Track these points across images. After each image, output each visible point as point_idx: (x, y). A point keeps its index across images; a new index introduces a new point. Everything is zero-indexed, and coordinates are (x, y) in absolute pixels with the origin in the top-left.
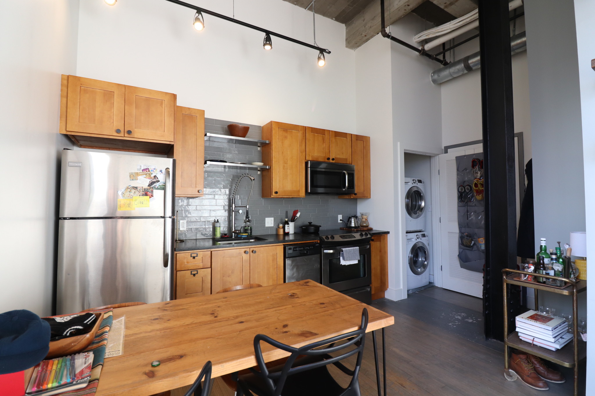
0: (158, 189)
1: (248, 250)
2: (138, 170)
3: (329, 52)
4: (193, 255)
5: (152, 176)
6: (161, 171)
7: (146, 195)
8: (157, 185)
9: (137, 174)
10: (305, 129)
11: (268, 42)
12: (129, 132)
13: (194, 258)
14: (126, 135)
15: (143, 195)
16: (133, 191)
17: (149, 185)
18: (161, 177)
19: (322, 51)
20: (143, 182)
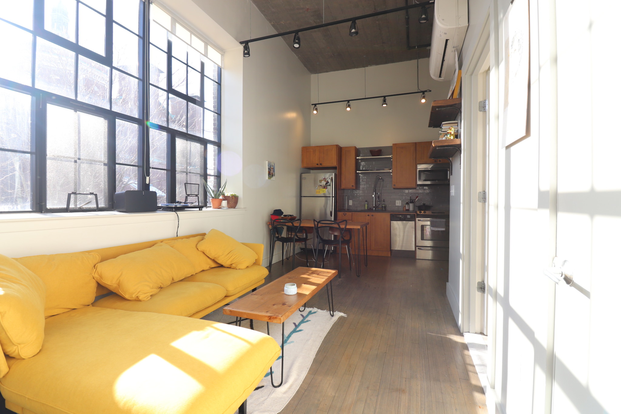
0: (328, 186)
1: (370, 214)
2: (322, 179)
3: (430, 91)
4: (344, 214)
5: (327, 181)
6: (330, 178)
7: (325, 188)
8: (328, 184)
9: (322, 180)
10: (416, 144)
11: (384, 103)
12: (321, 164)
13: (345, 215)
14: (320, 165)
15: (324, 188)
16: (320, 187)
17: (326, 184)
18: (329, 181)
19: (423, 92)
20: (324, 183)
